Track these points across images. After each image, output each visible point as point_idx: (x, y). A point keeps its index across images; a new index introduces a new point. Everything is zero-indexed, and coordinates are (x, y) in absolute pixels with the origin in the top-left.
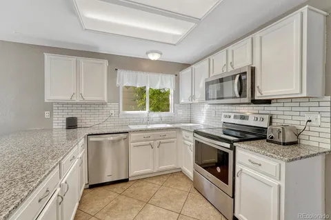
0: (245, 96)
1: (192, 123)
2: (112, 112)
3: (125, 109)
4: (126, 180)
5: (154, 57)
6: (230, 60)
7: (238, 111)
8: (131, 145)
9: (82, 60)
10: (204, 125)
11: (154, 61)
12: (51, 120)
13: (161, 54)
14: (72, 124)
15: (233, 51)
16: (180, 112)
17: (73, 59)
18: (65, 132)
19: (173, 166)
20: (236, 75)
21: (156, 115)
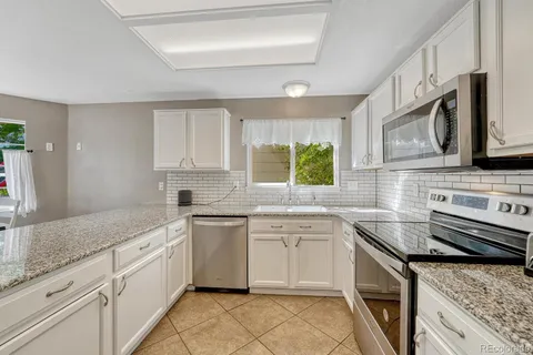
0: (454, 151)
1: (380, 208)
2: (237, 183)
3: (256, 180)
4: (245, 292)
5: (297, 92)
6: (430, 71)
7: (467, 186)
8: (252, 236)
9: (194, 113)
10: (399, 214)
11: (297, 99)
12: (164, 194)
13: (308, 86)
14: (185, 199)
15: (435, 47)
16: (353, 187)
17: (183, 112)
18: (176, 209)
19: (325, 284)
20: (434, 102)
21: (305, 191)
